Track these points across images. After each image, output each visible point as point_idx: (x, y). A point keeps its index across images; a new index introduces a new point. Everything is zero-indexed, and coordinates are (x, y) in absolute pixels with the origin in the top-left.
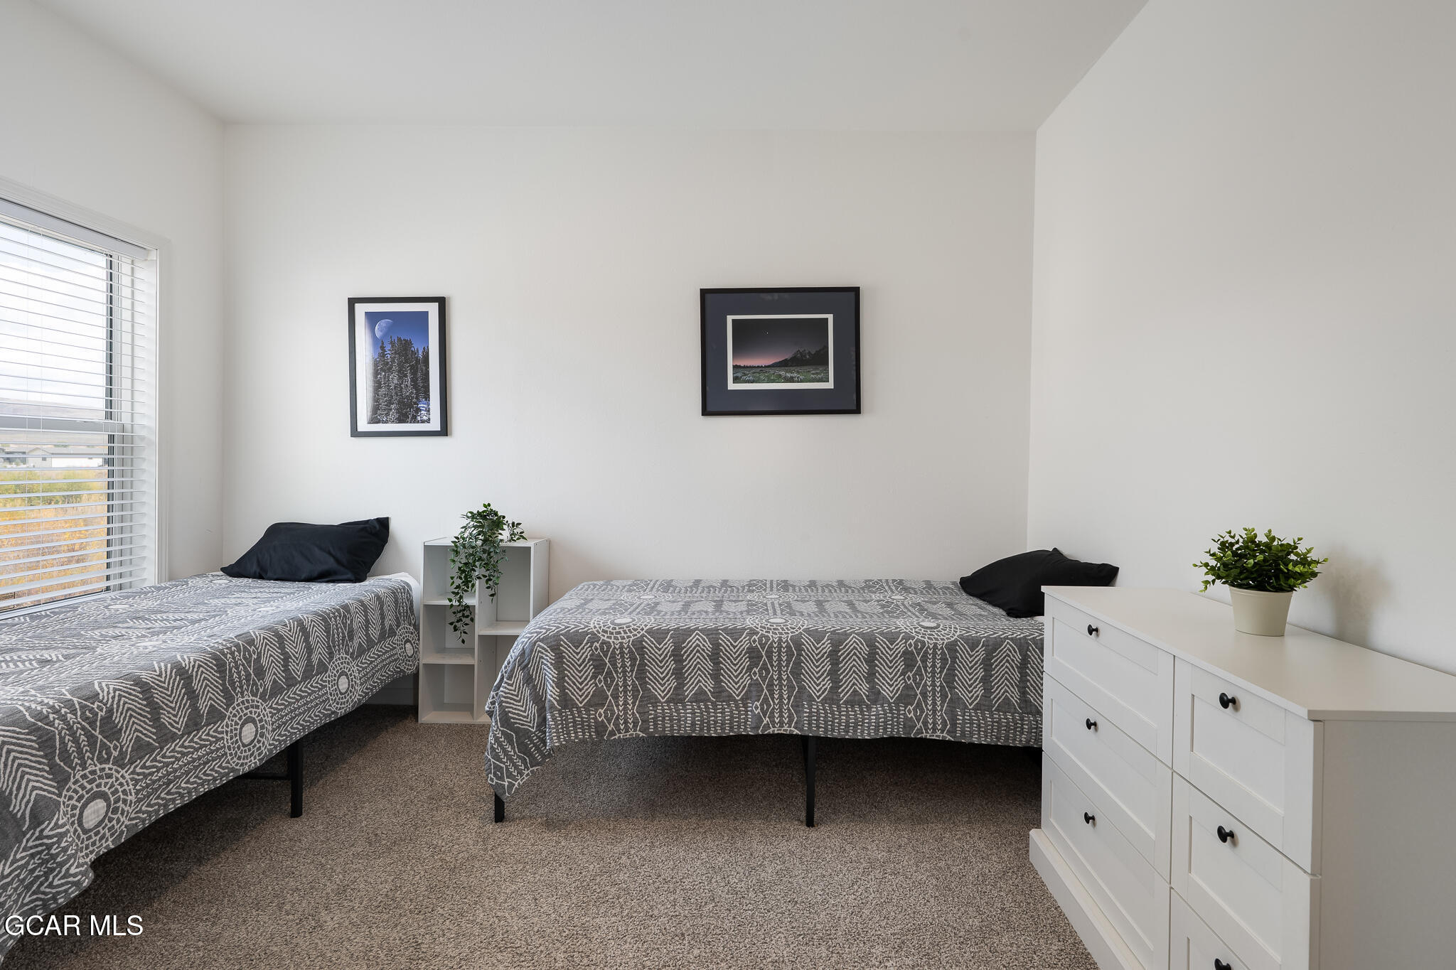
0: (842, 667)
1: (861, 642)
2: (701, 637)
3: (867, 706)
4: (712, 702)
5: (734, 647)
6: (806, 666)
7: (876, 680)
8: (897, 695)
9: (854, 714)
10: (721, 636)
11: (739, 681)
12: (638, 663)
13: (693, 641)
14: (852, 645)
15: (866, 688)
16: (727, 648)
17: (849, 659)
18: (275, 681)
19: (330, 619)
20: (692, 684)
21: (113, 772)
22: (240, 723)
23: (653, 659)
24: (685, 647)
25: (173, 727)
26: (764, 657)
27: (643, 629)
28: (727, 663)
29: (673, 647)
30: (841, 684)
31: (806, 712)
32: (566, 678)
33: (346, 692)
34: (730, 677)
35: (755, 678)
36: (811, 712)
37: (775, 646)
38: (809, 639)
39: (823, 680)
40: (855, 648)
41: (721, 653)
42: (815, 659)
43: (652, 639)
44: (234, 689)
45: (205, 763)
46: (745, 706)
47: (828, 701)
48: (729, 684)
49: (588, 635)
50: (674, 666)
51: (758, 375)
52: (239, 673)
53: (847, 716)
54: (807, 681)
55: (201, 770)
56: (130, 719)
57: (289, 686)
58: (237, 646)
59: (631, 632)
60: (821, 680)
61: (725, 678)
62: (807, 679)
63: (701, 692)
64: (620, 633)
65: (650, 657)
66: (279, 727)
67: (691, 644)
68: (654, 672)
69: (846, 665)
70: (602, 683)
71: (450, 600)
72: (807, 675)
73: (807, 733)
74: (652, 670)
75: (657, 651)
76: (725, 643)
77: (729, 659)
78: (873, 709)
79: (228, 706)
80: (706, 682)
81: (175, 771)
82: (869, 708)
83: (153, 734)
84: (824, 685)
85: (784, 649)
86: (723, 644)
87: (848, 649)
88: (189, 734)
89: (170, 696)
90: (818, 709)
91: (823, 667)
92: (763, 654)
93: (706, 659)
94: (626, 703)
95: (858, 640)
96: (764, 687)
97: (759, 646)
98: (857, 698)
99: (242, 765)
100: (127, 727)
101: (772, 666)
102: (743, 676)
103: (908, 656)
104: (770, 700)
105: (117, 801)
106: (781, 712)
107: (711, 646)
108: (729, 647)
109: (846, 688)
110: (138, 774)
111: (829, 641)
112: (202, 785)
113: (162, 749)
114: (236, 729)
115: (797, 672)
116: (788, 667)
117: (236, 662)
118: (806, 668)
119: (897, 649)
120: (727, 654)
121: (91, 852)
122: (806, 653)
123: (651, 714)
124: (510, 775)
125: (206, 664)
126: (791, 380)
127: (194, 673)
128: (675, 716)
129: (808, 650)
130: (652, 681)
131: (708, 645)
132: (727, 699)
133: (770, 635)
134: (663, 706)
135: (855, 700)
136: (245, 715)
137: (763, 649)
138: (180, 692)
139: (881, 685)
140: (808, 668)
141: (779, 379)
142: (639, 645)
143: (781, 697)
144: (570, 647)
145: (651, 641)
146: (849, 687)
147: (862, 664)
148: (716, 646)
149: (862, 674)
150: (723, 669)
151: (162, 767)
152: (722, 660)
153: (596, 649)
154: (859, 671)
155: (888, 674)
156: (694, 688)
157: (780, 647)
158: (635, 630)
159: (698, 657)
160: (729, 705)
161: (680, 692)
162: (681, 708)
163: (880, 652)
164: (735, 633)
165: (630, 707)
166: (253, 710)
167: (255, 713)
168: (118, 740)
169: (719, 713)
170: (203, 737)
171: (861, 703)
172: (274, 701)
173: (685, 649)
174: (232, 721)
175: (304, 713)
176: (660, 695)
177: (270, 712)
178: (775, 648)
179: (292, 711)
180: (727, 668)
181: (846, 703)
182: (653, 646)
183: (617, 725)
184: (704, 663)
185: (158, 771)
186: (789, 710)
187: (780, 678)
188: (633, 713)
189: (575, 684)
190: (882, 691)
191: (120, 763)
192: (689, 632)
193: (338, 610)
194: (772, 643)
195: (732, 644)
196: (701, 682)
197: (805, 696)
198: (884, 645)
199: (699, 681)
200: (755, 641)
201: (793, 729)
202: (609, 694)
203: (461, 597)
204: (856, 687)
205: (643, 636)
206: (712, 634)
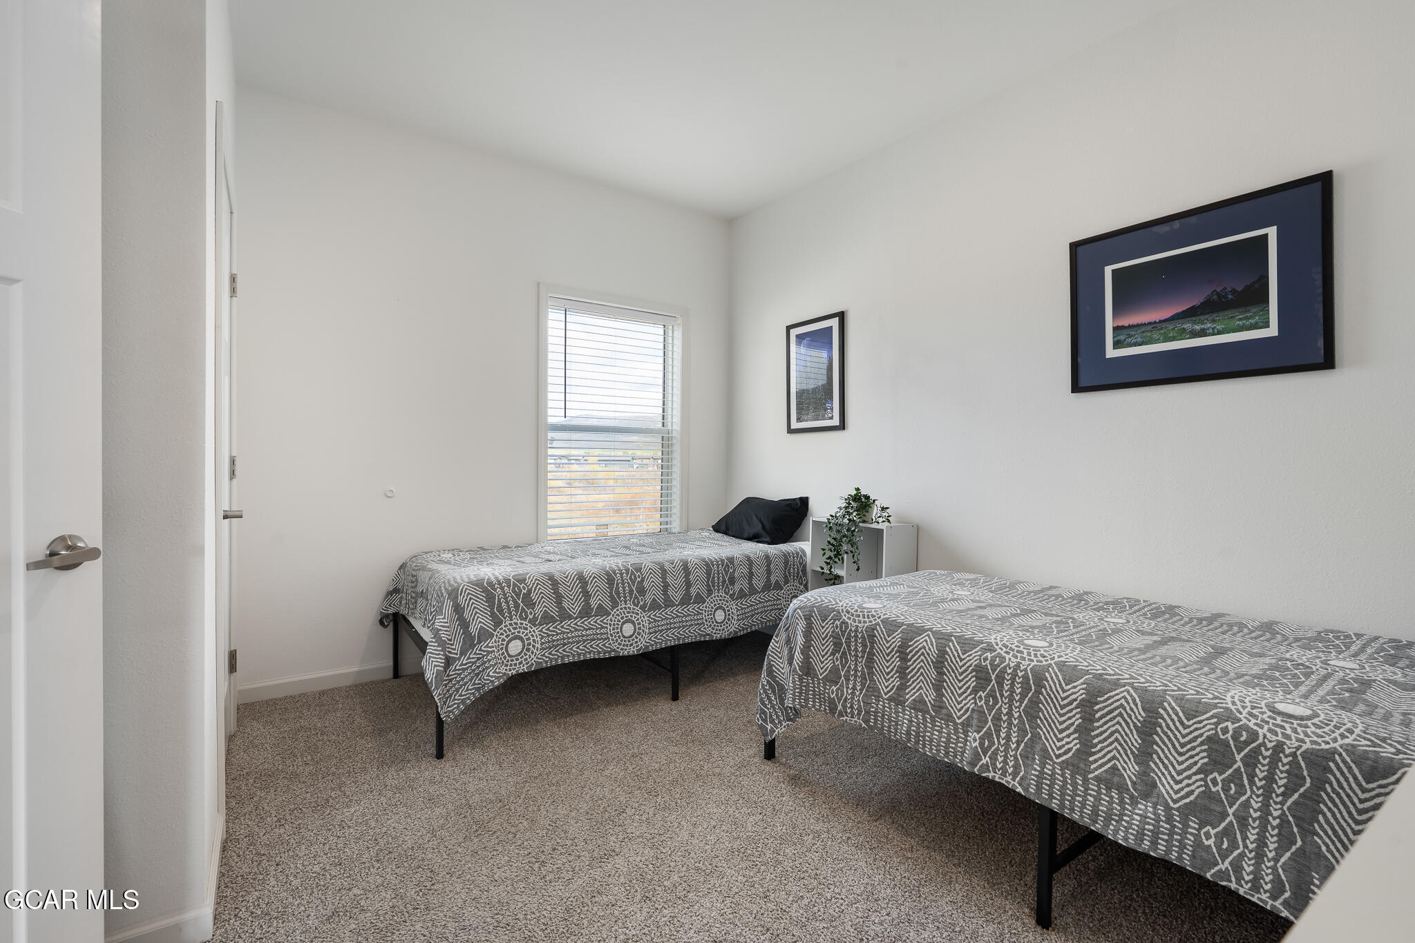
0: (1098, 727)
1: (1134, 700)
2: (930, 639)
3: (1132, 797)
4: (931, 716)
5: (961, 660)
6: (1046, 709)
7: (1153, 765)
8: (1187, 800)
9: (1109, 800)
10: (951, 644)
11: (962, 701)
12: (868, 650)
13: (921, 641)
14: (1118, 700)
15: (1133, 770)
16: (953, 659)
17: (1111, 720)
18: (654, 599)
19: (713, 566)
20: (914, 688)
21: (528, 626)
22: (622, 621)
23: (881, 650)
24: (911, 646)
25: (571, 611)
26: (994, 682)
27: (879, 618)
28: (951, 676)
29: (900, 643)
30: (1093, 750)
31: (1035, 770)
32: (812, 648)
33: (722, 622)
34: (952, 693)
35: (979, 704)
36: (1042, 772)
37: (1009, 671)
38: (1056, 675)
39: (1068, 736)
40: (1122, 705)
41: (946, 663)
42: (1059, 704)
43: (884, 630)
44: (619, 598)
45: (592, 640)
46: (966, 733)
47: (1071, 768)
48: (950, 701)
49: (834, 611)
50: (899, 663)
51: (1149, 334)
52: (624, 588)
53: (1098, 799)
54: (1044, 729)
55: (589, 643)
56: (542, 598)
57: (667, 607)
58: (627, 570)
59: (869, 618)
60: (1064, 734)
61: (948, 694)
62: (1045, 727)
63: (920, 701)
64: (859, 616)
65: (879, 648)
66: (656, 632)
67: (918, 643)
68: (881, 664)
69: (1105, 727)
70: (839, 662)
71: (822, 568)
72: (1045, 722)
73: (1032, 797)
74: (880, 661)
75: (885, 642)
76: (952, 652)
77: (954, 672)
78: (1139, 806)
79: (613, 608)
80: (927, 691)
81: (569, 638)
82: (1134, 802)
83: (557, 611)
84: (1068, 743)
85: (1019, 678)
86: (950, 653)
87: (1110, 705)
88: (582, 618)
89: (570, 591)
90: (1054, 773)
91: (1069, 718)
92: (993, 677)
93: (930, 665)
94: (854, 688)
95: (1131, 696)
96: (990, 718)
97: (989, 667)
98: (1116, 779)
99: (622, 649)
100: (539, 603)
101: (1002, 695)
102: (967, 697)
103: (1216, 746)
104: (994, 736)
105: (529, 644)
106: (1006, 757)
107: (937, 652)
108: (955, 658)
109: (1101, 758)
110: (544, 633)
111: (1084, 686)
112: (590, 653)
113: (562, 622)
114: (618, 625)
115: (1032, 712)
116: (1021, 703)
117: (623, 580)
118: (1046, 713)
119: (1197, 729)
120: (952, 665)
121: (514, 669)
122: (1047, 692)
123: (873, 707)
124: (772, 722)
125: (600, 577)
126: (1203, 333)
127: (590, 581)
128: (893, 717)
129: (1051, 690)
130: (878, 673)
131: (934, 650)
132: (946, 718)
133: (1007, 657)
134: (884, 703)
135: (1112, 780)
136: (627, 617)
137: (993, 671)
138: (578, 590)
139: (1160, 774)
140: (1048, 712)
141: (1182, 335)
142: (871, 633)
143: (1008, 738)
144: (818, 620)
145: (882, 631)
146: (1105, 759)
147: (1132, 733)
148: (942, 653)
149: (1130, 748)
150: (946, 682)
151: (561, 634)
152: (945, 670)
153: (837, 627)
154: (1125, 741)
155: (1174, 762)
156: (915, 693)
157: (1014, 675)
158: (873, 616)
159: (922, 661)
160: (948, 726)
161: (901, 693)
162: (901, 710)
163: (1164, 725)
164: (967, 644)
165: (857, 693)
166: (634, 615)
167: (635, 617)
168: (533, 609)
169: (937, 731)
170: (592, 623)
171: (1122, 788)
172: (652, 614)
173: (911, 648)
174: (616, 618)
175: (679, 628)
176: (883, 689)
177: (648, 620)
178: (1008, 675)
179: (667, 624)
180: (951, 682)
181: (1097, 779)
182: (882, 636)
183: (844, 707)
184: (928, 669)
185: (557, 635)
186: (1016, 758)
187: (1010, 714)
188: (859, 700)
189: (818, 656)
190: (1159, 784)
191: (533, 621)
192: (921, 631)
193: (722, 561)
194: (1005, 667)
195: (959, 656)
196: (922, 689)
197: (1038, 748)
198: (1174, 716)
199: (921, 687)
200: (986, 659)
201: (1017, 785)
202: (842, 674)
203: (831, 567)
204: (1117, 763)
205: (877, 624)
206: (942, 639)
